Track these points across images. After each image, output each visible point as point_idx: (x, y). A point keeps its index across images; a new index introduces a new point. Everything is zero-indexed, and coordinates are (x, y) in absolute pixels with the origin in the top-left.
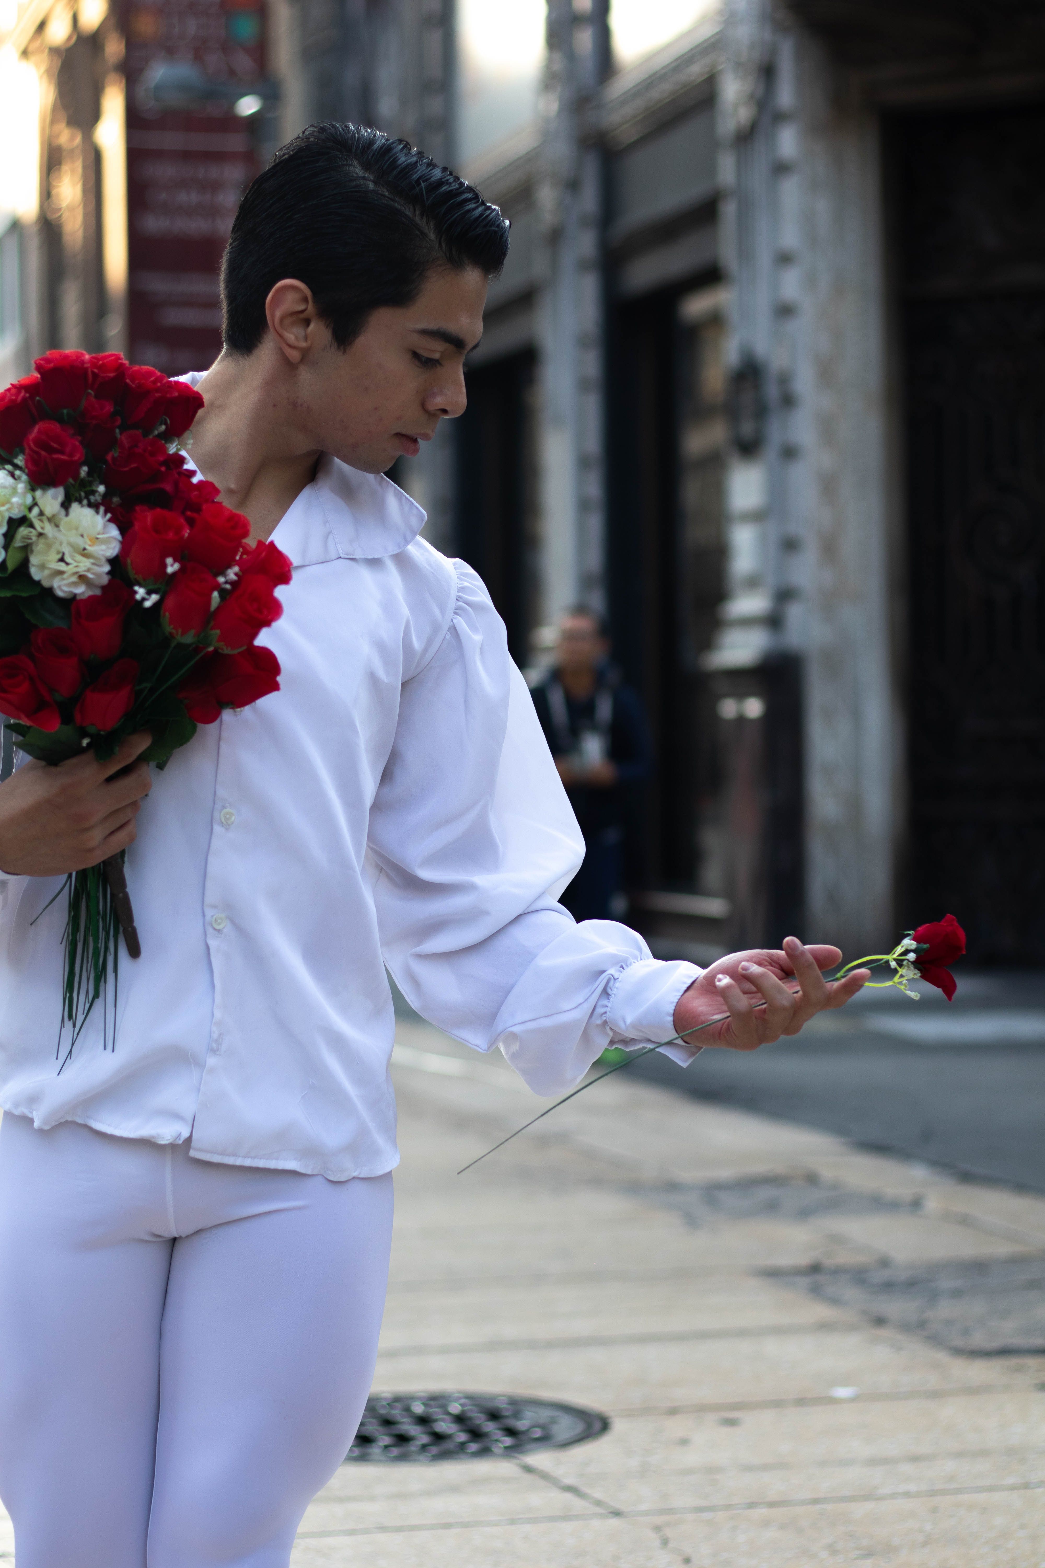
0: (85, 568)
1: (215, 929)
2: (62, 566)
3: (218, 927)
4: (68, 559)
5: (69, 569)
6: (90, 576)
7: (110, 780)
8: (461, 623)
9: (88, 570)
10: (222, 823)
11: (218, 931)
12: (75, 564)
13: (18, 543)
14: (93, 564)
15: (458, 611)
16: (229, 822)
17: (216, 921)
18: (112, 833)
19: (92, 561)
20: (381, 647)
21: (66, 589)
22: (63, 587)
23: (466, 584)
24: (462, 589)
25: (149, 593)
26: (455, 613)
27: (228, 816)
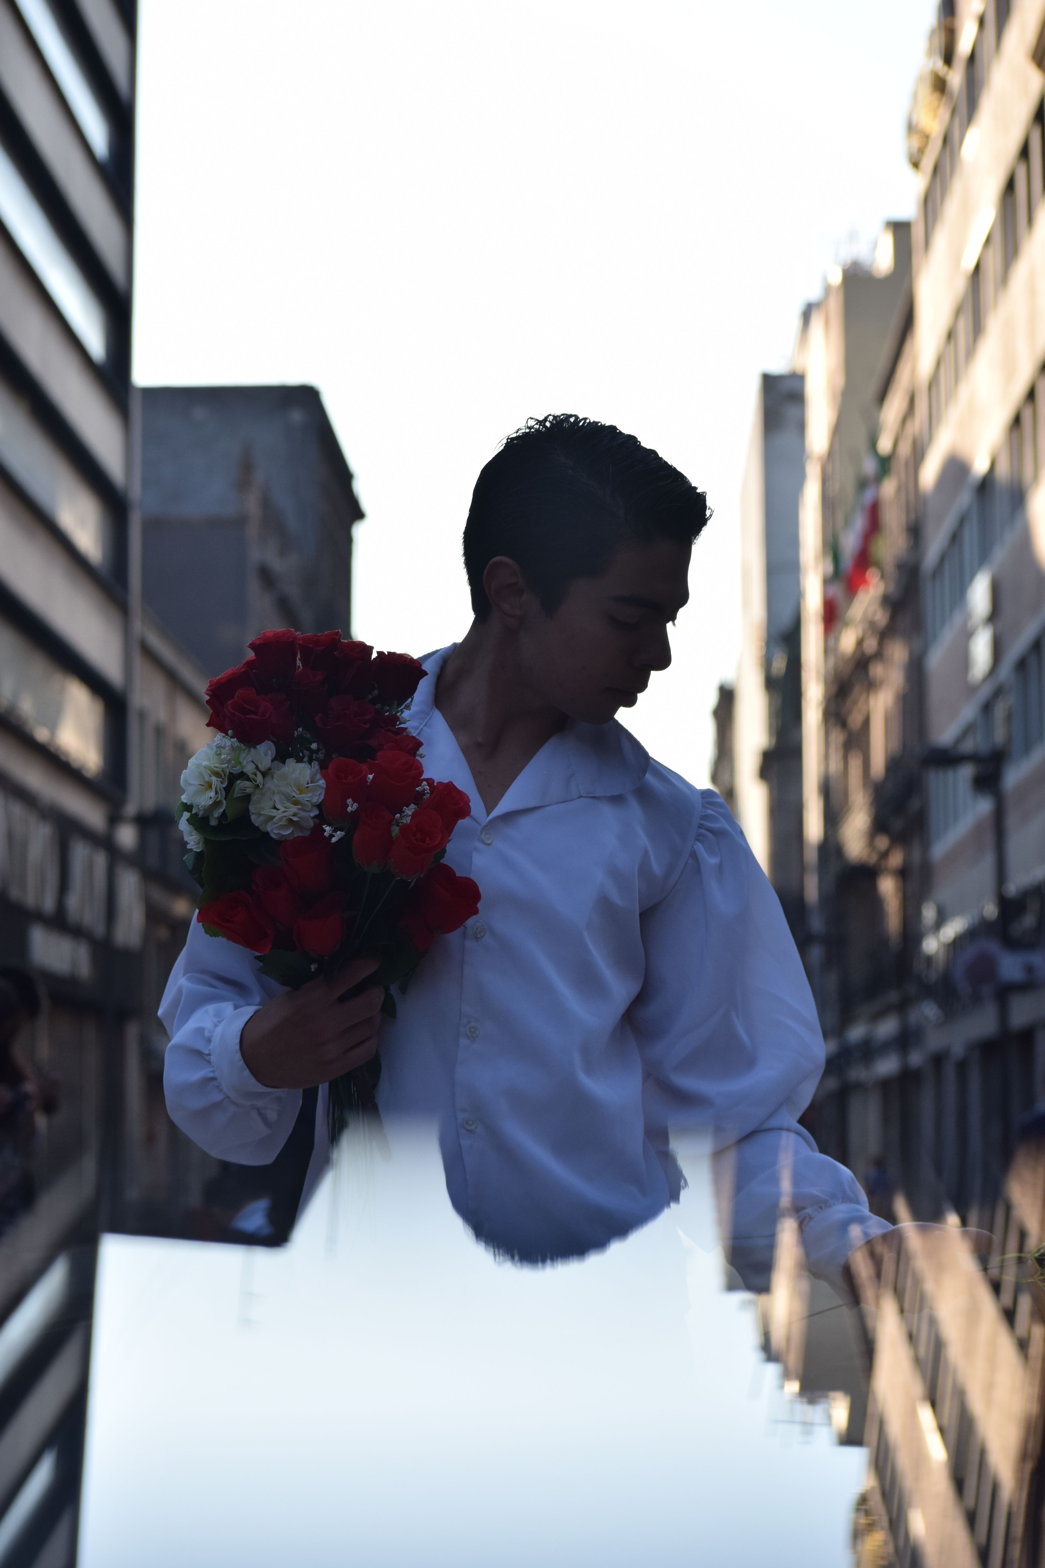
0: (291, 813)
1: (467, 1130)
2: (274, 813)
3: (469, 1128)
4: (278, 806)
5: (278, 814)
6: (295, 819)
7: (342, 999)
8: (700, 847)
9: (295, 815)
10: (468, 1036)
11: (471, 1131)
12: (284, 809)
13: (237, 792)
14: (299, 809)
15: (699, 838)
16: (474, 1035)
17: (467, 1123)
18: (353, 1048)
19: (299, 807)
20: (615, 874)
21: (276, 832)
22: (275, 831)
23: (709, 812)
24: (706, 817)
25: (335, 831)
26: (697, 840)
27: (473, 1030)
